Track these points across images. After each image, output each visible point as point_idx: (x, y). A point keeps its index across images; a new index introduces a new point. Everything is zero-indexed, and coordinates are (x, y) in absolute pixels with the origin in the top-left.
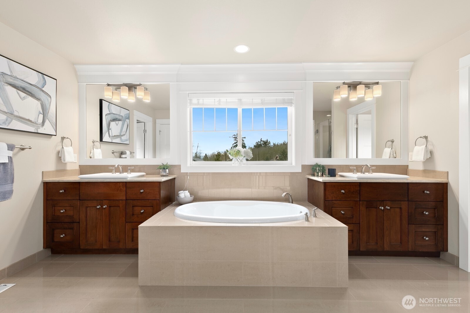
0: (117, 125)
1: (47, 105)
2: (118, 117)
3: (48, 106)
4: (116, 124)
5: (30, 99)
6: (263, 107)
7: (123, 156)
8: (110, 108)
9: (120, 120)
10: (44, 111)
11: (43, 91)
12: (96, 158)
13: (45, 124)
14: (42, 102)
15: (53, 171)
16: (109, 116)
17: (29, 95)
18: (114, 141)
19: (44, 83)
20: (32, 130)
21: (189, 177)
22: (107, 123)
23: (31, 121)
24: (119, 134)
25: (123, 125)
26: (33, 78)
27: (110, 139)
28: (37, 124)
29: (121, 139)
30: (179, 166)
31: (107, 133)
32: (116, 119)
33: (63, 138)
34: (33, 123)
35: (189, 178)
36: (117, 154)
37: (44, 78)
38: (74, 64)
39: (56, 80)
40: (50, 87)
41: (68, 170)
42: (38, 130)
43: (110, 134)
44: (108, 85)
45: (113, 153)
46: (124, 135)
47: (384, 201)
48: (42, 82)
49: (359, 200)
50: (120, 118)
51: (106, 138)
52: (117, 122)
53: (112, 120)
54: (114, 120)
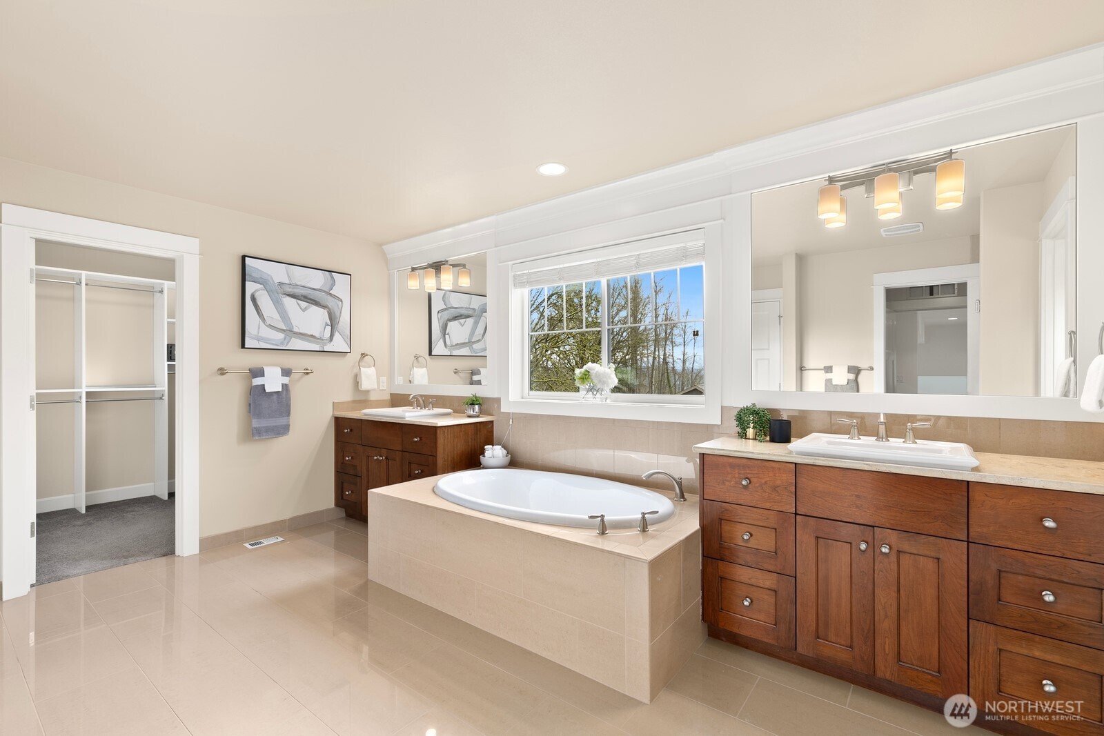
0: (462, 326)
1: (336, 312)
2: (464, 312)
3: (338, 314)
4: (461, 324)
5: (314, 307)
6: (649, 271)
7: (475, 378)
8: (446, 300)
9: (469, 316)
10: (333, 321)
11: (331, 295)
12: (416, 382)
13: (334, 338)
14: (330, 309)
15: (348, 402)
16: (446, 312)
17: (312, 304)
18: (455, 353)
19: (332, 284)
20: (317, 348)
21: (511, 420)
22: (441, 324)
23: (314, 337)
24: (467, 341)
25: (476, 324)
26: (316, 280)
27: (447, 350)
28: (323, 340)
29: (472, 350)
30: (498, 400)
31: (441, 341)
32: (461, 316)
33: (363, 355)
34: (318, 339)
35: (511, 423)
36: (465, 375)
37: (332, 277)
38: (380, 245)
39: (350, 275)
40: (341, 287)
41: (370, 401)
42: (325, 347)
43: (448, 342)
44: (413, 269)
45: (455, 373)
46: (479, 341)
47: (875, 528)
48: (330, 283)
49: (793, 510)
50: (470, 312)
51: (439, 349)
52: (462, 321)
53: (451, 317)
54: (455, 318)
